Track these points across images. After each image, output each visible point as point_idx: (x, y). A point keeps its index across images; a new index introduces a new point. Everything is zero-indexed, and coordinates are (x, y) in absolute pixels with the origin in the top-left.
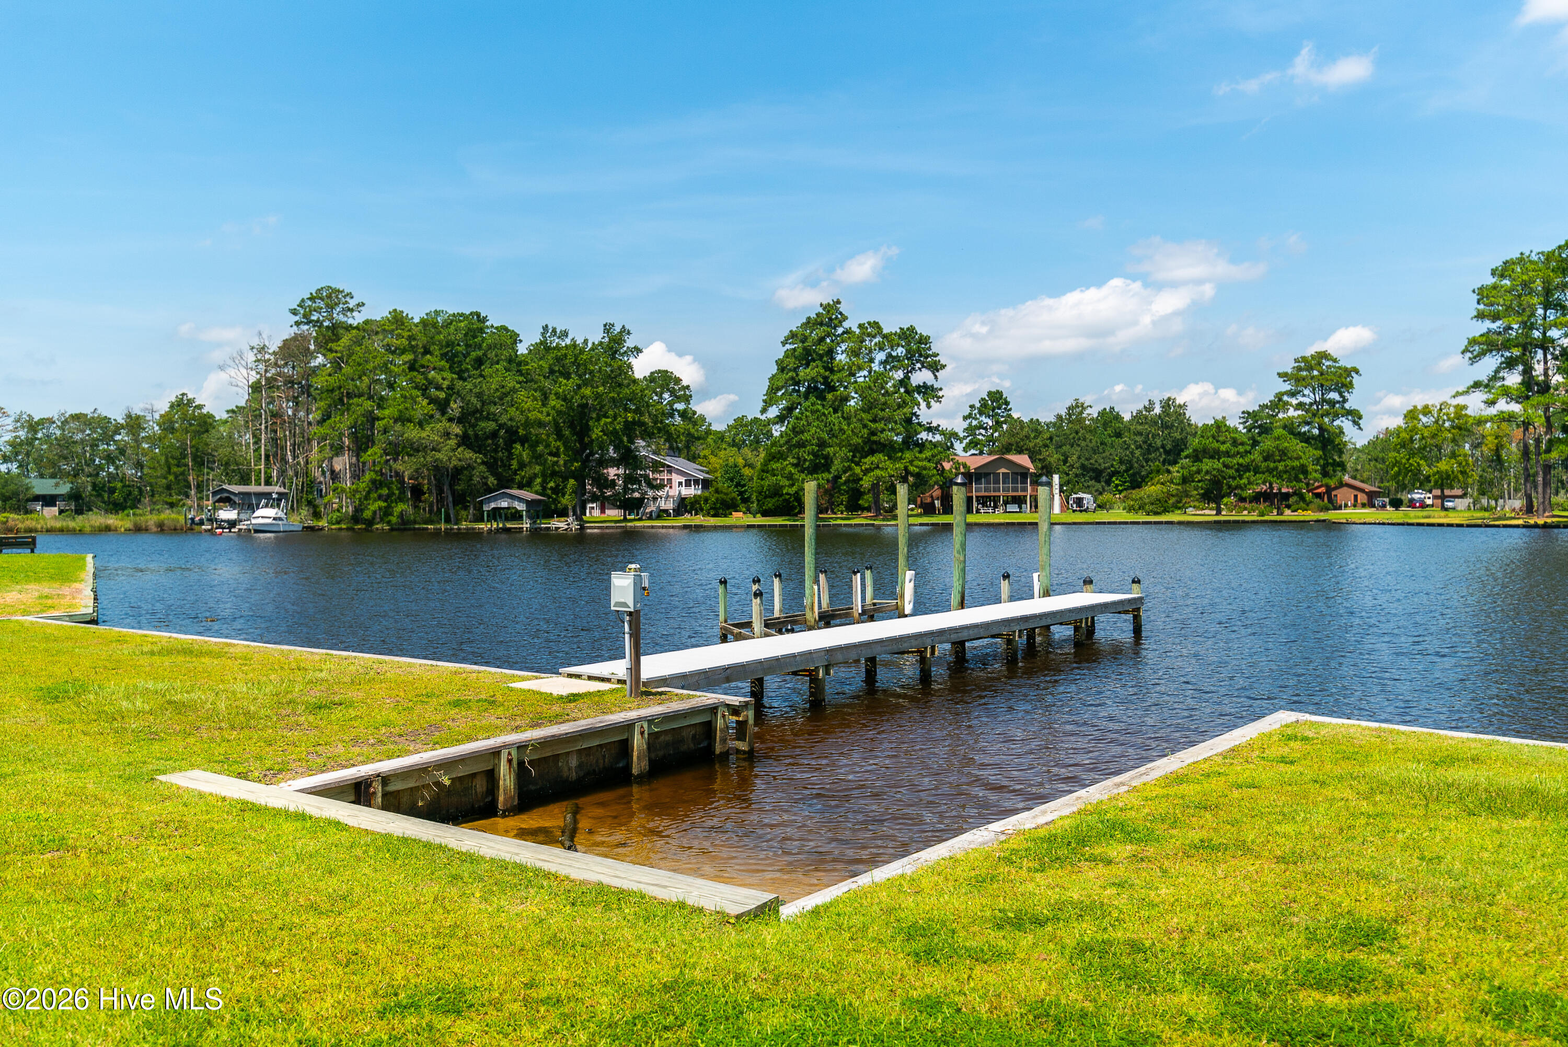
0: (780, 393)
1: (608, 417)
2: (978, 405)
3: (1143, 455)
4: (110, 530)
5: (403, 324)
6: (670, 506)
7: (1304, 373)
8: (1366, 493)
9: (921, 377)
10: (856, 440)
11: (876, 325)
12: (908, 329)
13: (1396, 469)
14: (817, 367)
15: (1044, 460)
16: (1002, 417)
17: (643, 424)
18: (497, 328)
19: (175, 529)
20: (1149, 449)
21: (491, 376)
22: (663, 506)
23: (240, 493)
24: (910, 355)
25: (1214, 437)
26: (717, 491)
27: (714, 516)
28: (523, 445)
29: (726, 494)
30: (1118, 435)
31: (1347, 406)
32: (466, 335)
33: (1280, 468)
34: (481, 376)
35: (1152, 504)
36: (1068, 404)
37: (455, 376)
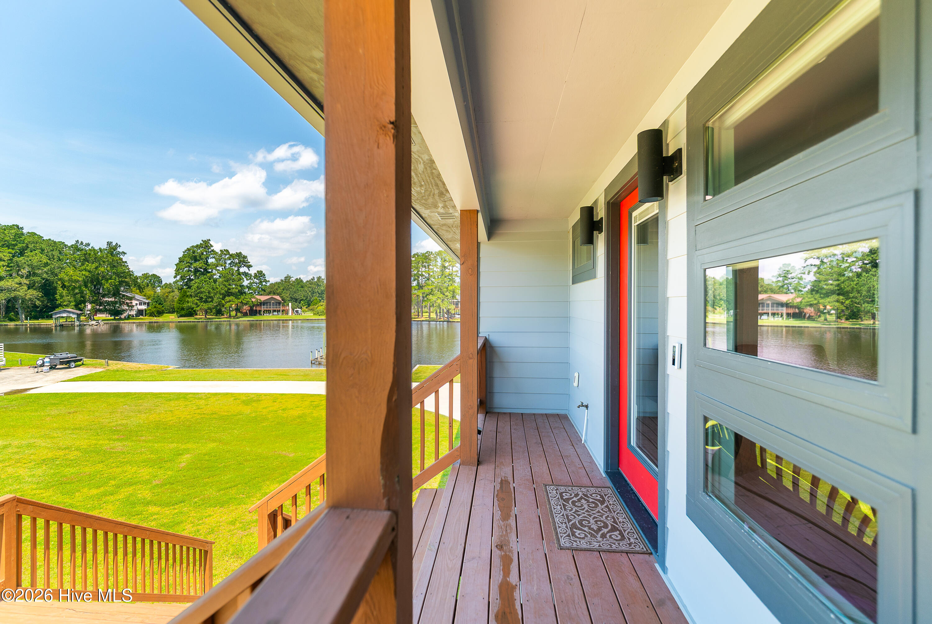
2: (253, 275)
3: (311, 294)
6: (133, 313)
9: (243, 269)
10: (223, 291)
11: (227, 251)
12: (239, 253)
15: (284, 297)
16: (263, 280)
22: (131, 313)
24: (240, 262)
26: (154, 307)
27: (155, 316)
28: (63, 289)
29: (159, 308)
30: (302, 287)
36: (285, 276)
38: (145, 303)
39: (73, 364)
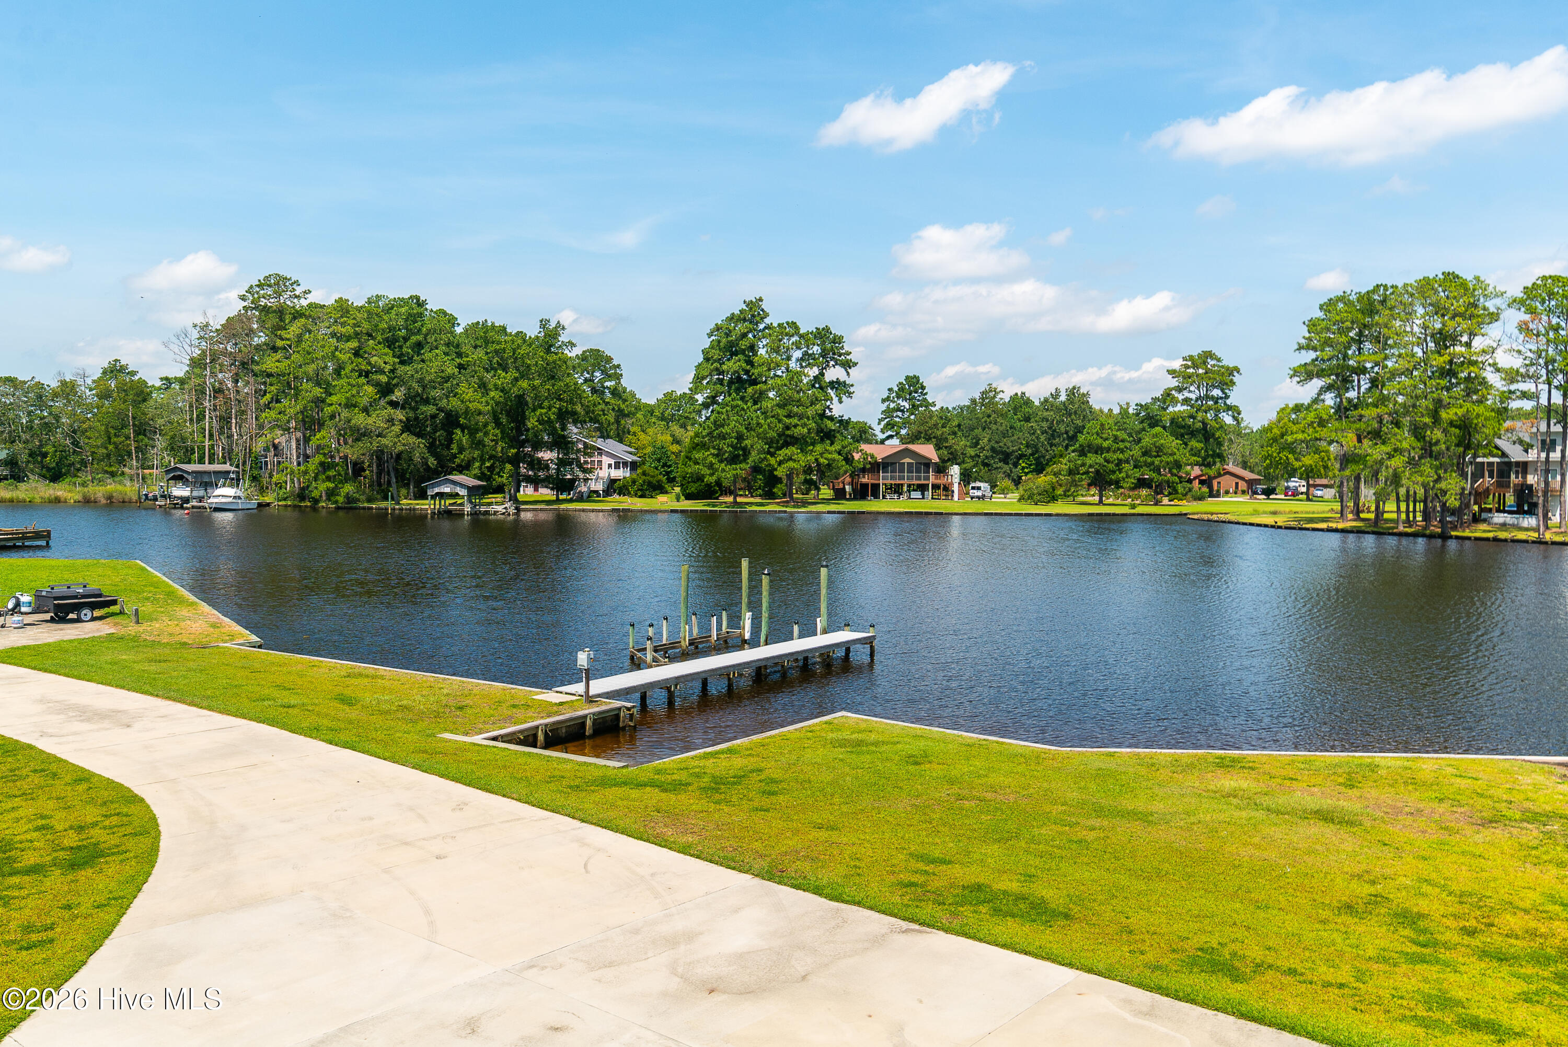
0: (705, 382)
1: (543, 408)
2: (896, 389)
3: (1048, 440)
4: (59, 502)
5: (348, 312)
6: (599, 487)
7: (1191, 370)
8: (1246, 481)
9: (834, 373)
10: (772, 434)
11: (793, 325)
12: (823, 329)
13: (1268, 461)
14: (739, 360)
15: (950, 447)
16: (918, 400)
17: (574, 413)
18: (435, 313)
19: (124, 502)
20: (1053, 434)
21: (431, 361)
22: (593, 488)
23: (193, 472)
24: (824, 354)
25: (1098, 434)
26: (644, 474)
27: (641, 497)
28: (463, 431)
29: (653, 477)
30: (1026, 419)
31: (1228, 402)
32: (406, 320)
33: (1157, 463)
34: (423, 361)
35: (1040, 494)
36: (981, 389)
37: (397, 360)
38: (625, 464)
39: (86, 613)
